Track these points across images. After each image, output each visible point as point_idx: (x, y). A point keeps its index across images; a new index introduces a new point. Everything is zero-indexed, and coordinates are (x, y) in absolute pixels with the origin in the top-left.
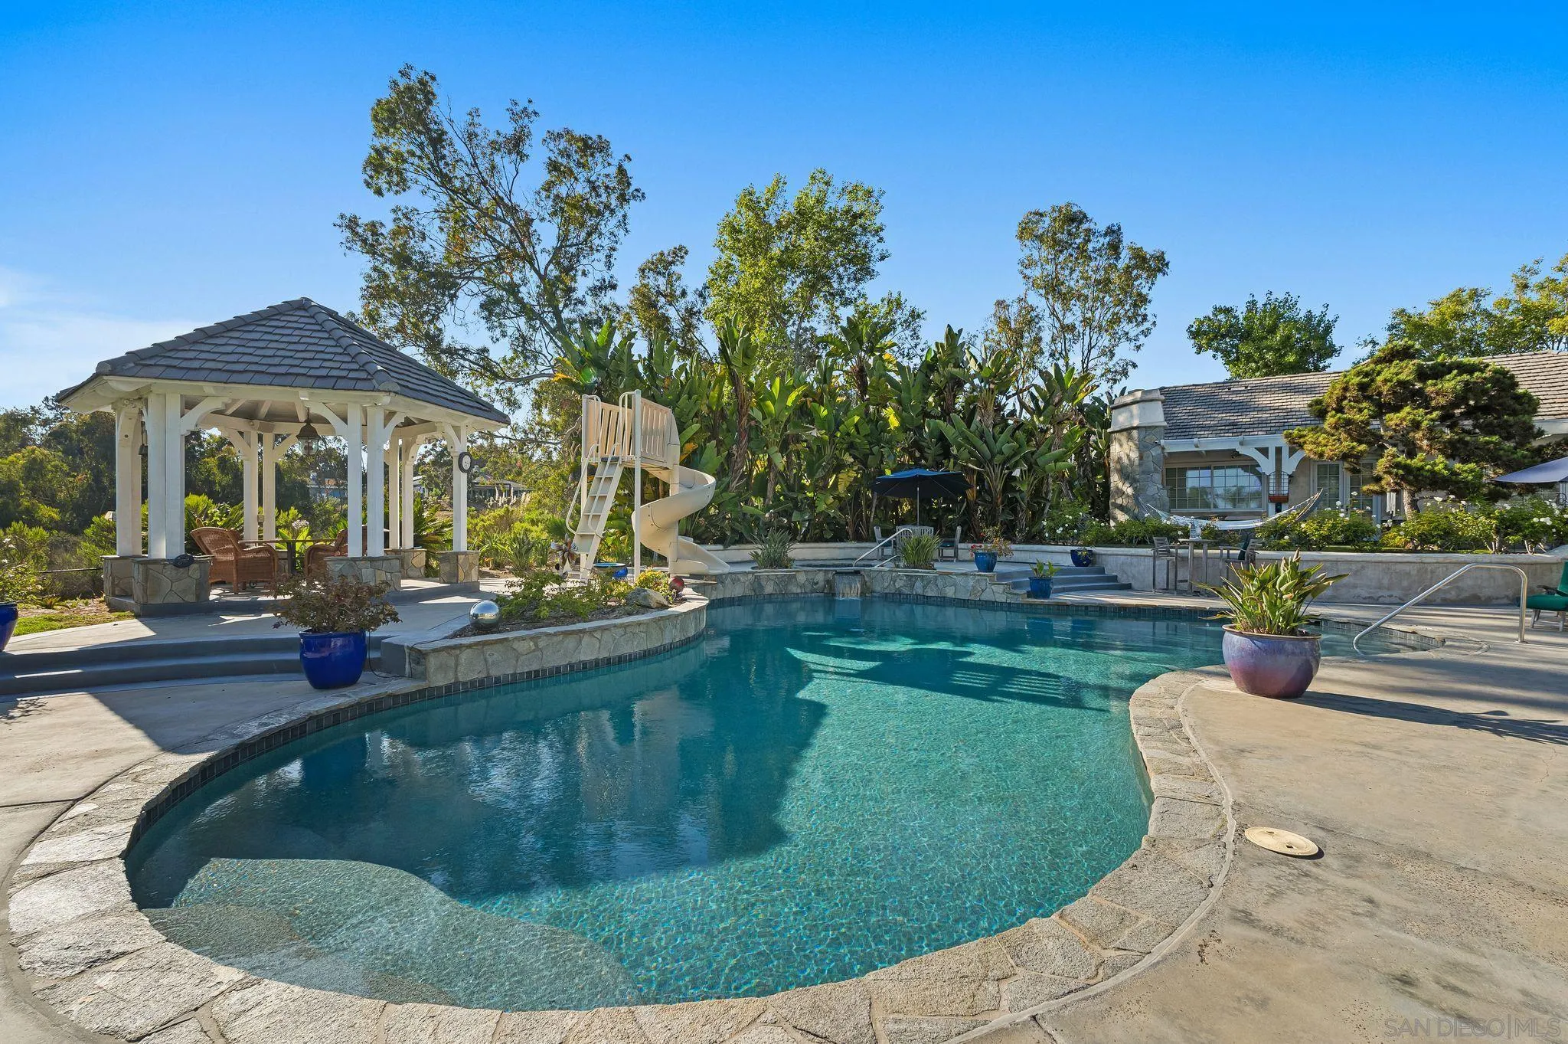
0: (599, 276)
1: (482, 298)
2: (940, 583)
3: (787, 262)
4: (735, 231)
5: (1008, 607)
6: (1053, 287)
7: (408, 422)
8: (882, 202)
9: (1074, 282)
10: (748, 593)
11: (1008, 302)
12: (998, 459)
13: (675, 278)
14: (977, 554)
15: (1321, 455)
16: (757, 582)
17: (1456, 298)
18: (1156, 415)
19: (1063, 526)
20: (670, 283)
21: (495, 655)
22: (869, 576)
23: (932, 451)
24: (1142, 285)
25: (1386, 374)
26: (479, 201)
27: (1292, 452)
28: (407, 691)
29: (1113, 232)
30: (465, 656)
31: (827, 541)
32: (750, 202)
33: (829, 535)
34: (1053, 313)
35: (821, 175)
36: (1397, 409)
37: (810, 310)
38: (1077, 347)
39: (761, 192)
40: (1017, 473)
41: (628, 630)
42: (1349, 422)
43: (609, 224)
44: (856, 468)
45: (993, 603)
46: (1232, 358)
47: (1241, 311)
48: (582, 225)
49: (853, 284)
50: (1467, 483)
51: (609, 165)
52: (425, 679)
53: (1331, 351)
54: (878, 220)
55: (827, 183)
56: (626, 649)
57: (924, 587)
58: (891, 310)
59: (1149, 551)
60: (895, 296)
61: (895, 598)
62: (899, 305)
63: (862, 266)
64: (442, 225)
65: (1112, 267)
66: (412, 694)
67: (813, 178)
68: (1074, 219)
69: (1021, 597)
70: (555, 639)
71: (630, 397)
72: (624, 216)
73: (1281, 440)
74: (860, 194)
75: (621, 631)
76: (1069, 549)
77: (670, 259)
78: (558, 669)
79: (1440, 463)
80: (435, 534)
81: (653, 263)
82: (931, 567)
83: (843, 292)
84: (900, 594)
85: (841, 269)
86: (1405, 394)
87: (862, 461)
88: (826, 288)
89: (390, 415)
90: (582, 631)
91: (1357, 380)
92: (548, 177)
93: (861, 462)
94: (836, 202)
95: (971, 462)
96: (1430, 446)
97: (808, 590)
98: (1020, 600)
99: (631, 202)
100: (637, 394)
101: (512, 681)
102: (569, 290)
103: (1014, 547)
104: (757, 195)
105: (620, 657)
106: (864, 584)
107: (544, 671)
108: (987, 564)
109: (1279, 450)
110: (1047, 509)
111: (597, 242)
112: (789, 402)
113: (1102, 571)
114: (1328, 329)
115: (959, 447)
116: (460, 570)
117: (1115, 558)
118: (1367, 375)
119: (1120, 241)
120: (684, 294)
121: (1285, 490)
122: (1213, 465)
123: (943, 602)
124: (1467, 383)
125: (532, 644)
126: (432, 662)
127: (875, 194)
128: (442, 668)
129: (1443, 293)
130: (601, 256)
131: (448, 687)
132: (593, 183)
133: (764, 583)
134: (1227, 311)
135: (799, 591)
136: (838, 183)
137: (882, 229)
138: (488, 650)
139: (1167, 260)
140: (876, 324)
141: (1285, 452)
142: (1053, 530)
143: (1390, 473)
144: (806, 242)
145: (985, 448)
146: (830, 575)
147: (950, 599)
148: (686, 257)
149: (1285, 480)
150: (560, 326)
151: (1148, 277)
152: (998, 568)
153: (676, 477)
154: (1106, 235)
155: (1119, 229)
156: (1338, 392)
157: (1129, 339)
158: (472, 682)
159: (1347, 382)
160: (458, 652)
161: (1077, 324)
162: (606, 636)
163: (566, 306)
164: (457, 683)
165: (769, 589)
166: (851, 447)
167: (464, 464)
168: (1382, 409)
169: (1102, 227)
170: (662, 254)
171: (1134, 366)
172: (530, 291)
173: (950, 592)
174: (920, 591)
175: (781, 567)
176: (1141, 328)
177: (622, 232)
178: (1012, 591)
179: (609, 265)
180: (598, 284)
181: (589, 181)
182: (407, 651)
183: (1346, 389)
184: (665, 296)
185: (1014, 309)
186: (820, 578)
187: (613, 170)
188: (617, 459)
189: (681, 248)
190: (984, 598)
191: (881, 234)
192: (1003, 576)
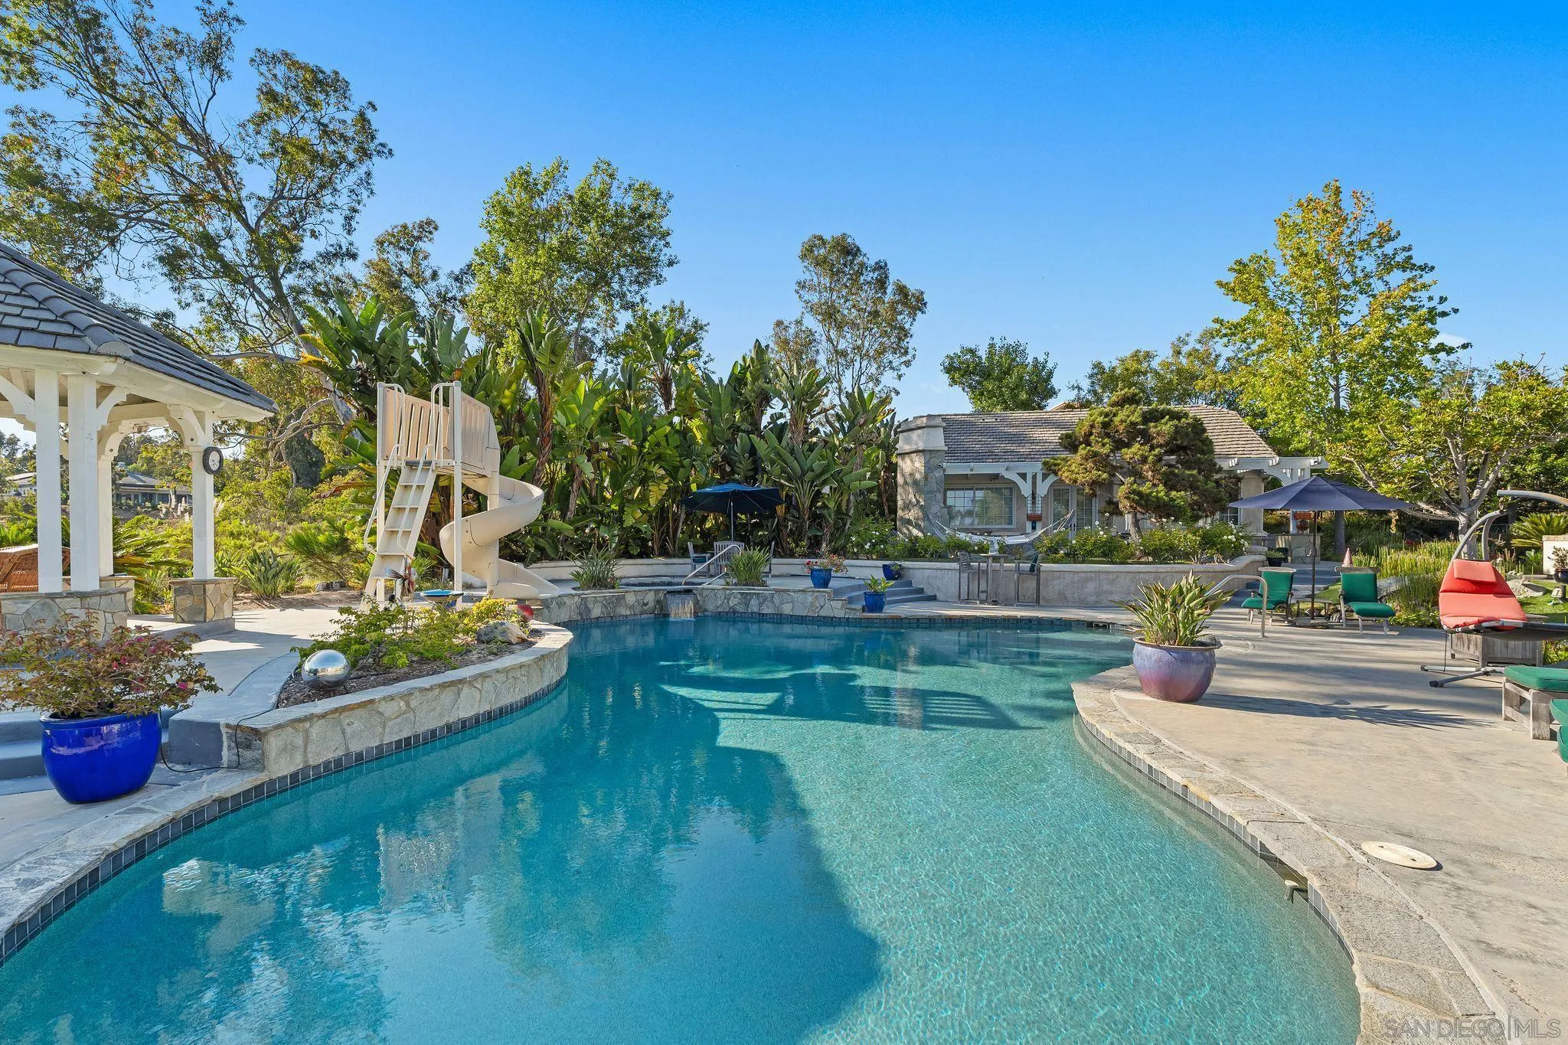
0: (333, 240)
1: (161, 250)
2: (777, 600)
3: (565, 254)
4: (506, 212)
5: (847, 622)
6: (829, 314)
7: (134, 400)
8: (669, 205)
9: (847, 311)
10: (576, 617)
11: (786, 323)
12: (807, 478)
13: (421, 256)
14: (812, 571)
15: (1075, 481)
16: (584, 607)
17: (1136, 356)
18: (937, 440)
19: (870, 541)
20: (415, 260)
21: (355, 723)
22: (701, 595)
23: (744, 465)
24: (903, 319)
25: (1121, 416)
26: (159, 120)
27: (1045, 476)
28: (237, 791)
29: (881, 267)
30: (316, 730)
31: (631, 557)
32: (525, 182)
33: (635, 551)
34: (829, 340)
35: (605, 167)
36: (1128, 445)
37: (590, 311)
38: (848, 373)
39: (538, 172)
40: (826, 490)
41: (510, 675)
42: (1095, 454)
43: (348, 181)
44: (666, 481)
45: (832, 618)
46: (978, 393)
47: (983, 353)
48: (311, 176)
49: (635, 287)
50: (1180, 507)
51: (346, 109)
52: (263, 769)
53: (1052, 393)
54: (666, 224)
55: (611, 176)
56: (507, 700)
57: (760, 605)
58: (673, 319)
59: (955, 565)
60: (678, 304)
61: (729, 617)
62: (682, 315)
63: (647, 268)
64: (96, 144)
65: (880, 300)
66: (247, 793)
67: (597, 167)
68: (848, 250)
69: (857, 611)
70: (430, 694)
71: (446, 390)
72: (368, 174)
73: (1037, 467)
74: (647, 193)
75: (501, 677)
76: (881, 563)
77: (415, 234)
78: (433, 732)
79: (1161, 491)
80: (136, 554)
81: (394, 236)
82: (764, 584)
83: (624, 295)
84: (734, 613)
85: (623, 271)
86: (1137, 433)
87: (673, 473)
88: (606, 289)
89: (104, 390)
90: (461, 681)
91: (1101, 419)
92: (257, 108)
93: (670, 475)
94: (621, 198)
95: (783, 478)
96: (1153, 476)
97: (637, 611)
98: (859, 615)
99: (375, 158)
100: (456, 388)
101: (380, 756)
102: (294, 249)
103: (846, 562)
104: (534, 176)
105: (501, 709)
106: (696, 603)
107: (417, 737)
108: (822, 579)
109: (1034, 477)
110: (848, 525)
111: (328, 199)
112: (597, 406)
113: (910, 584)
114: (1050, 374)
115: (773, 463)
116: (209, 604)
117: (921, 571)
118: (1107, 415)
119: (887, 277)
120: (435, 275)
121: (1039, 511)
122: (976, 486)
123: (779, 619)
124: (1176, 427)
125: (402, 704)
126: (273, 744)
127: (664, 196)
128: (287, 749)
129: (1127, 353)
130: (338, 218)
131: (294, 776)
132: (326, 126)
133: (591, 606)
134: (972, 352)
135: (628, 613)
136: (623, 178)
137: (669, 234)
138: (346, 719)
139: (926, 300)
140: (681, 330)
141: (1039, 478)
142: (861, 546)
143: (1128, 498)
144: (590, 236)
145: (796, 465)
146: (661, 595)
147: (787, 615)
148: (435, 233)
149: (1039, 501)
150: (281, 297)
151: (910, 313)
152: (833, 583)
153: (494, 487)
154: (874, 270)
155: (886, 265)
156: (1086, 428)
157: (892, 368)
158: (327, 764)
159: (1094, 421)
160: (307, 725)
161: (849, 350)
162: (488, 685)
163: (289, 270)
164: (307, 767)
165: (596, 612)
166: (659, 458)
167: (211, 463)
168: (1119, 445)
169: (872, 262)
170: (405, 227)
171: (897, 393)
172: (236, 247)
173: (787, 609)
174: (755, 610)
175: (606, 587)
176: (904, 359)
177: (365, 194)
178: (849, 606)
179: (349, 227)
180: (331, 249)
181: (319, 123)
182: (223, 730)
183: (1092, 426)
184: (410, 276)
185: (792, 330)
186: (650, 598)
187: (349, 116)
188: (430, 463)
189: (429, 223)
190: (823, 613)
191: (668, 239)
192: (838, 592)
